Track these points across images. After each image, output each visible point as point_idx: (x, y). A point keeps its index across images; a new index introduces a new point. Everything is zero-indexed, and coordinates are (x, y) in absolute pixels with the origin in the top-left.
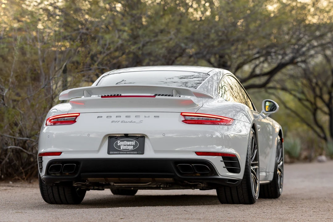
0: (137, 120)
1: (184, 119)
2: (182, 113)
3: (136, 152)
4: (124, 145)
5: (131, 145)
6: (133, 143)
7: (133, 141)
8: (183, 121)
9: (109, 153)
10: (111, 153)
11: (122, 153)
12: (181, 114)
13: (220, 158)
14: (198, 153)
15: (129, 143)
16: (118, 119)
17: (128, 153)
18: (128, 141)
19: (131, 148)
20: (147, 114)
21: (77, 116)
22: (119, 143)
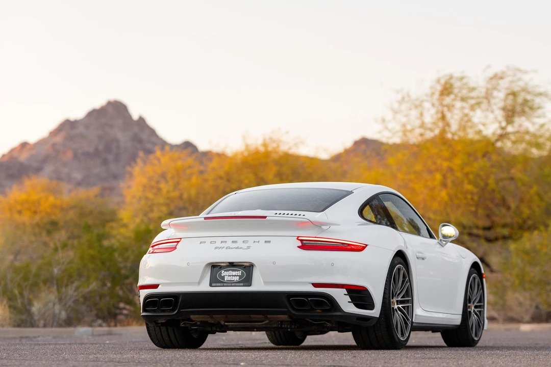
0: (244, 246)
1: (300, 244)
2: (298, 237)
3: (242, 284)
4: (229, 276)
5: (237, 276)
6: (239, 273)
7: (240, 271)
8: (298, 247)
9: (211, 285)
10: (213, 285)
11: (226, 284)
12: (297, 239)
13: (344, 291)
14: (316, 285)
15: (234, 273)
16: (223, 245)
17: (233, 284)
18: (233, 271)
19: (237, 279)
20: (257, 239)
21: (178, 242)
22: (224, 273)
